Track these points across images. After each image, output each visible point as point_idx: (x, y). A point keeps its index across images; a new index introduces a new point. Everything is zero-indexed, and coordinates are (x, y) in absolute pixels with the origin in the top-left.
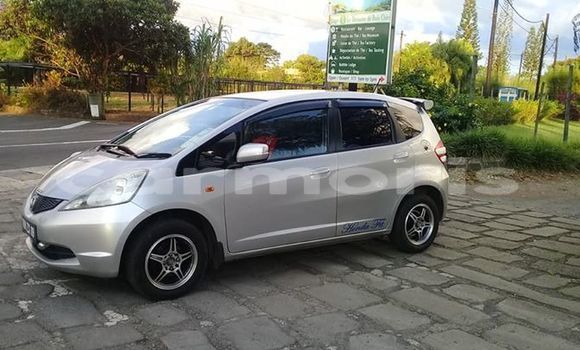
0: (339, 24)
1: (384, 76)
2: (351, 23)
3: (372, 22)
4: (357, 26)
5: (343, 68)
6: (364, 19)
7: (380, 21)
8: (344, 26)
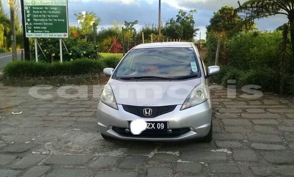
0: (31, 5)
1: (66, 34)
2: (40, 5)
3: (54, 5)
4: (44, 7)
5: (36, 30)
6: (49, 3)
7: (60, 5)
8: (35, 7)
